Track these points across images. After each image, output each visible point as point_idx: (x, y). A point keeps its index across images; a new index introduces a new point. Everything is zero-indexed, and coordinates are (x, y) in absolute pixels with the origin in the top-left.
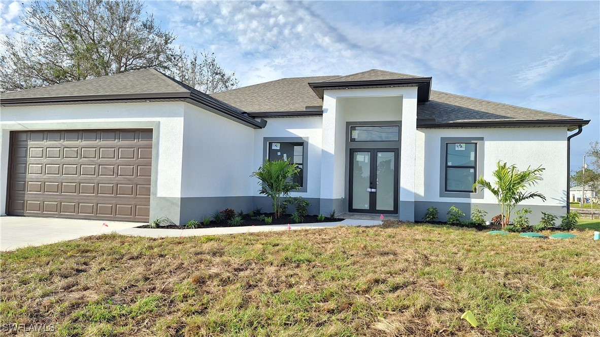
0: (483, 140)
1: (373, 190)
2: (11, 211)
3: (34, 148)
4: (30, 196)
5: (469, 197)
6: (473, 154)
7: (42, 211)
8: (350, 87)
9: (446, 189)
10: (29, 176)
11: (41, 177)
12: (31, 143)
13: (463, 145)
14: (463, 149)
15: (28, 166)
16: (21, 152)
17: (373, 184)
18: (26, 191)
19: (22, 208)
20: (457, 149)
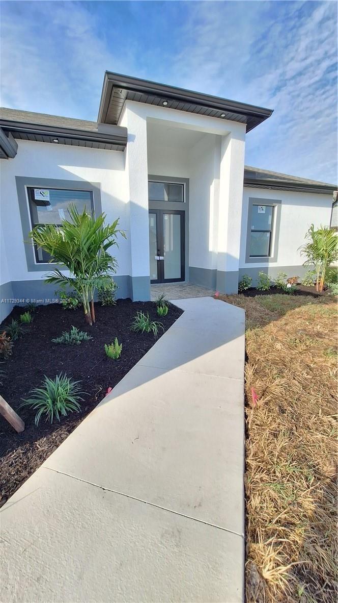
0: (281, 203)
1: (161, 258)
6: (270, 217)
8: (171, 102)
14: (264, 212)
17: (160, 251)
20: (259, 212)
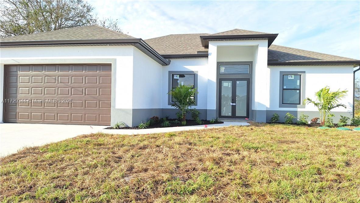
0: (305, 73)
1: (234, 104)
2: (6, 120)
3: (22, 76)
4: (20, 109)
5: (296, 107)
6: (298, 81)
7: (30, 120)
8: (226, 39)
9: (283, 103)
10: (19, 96)
11: (29, 96)
12: (20, 73)
13: (293, 76)
14: (293, 78)
15: (18, 89)
16: (13, 79)
17: (234, 101)
18: (18, 107)
19: (15, 118)
20: (289, 78)
